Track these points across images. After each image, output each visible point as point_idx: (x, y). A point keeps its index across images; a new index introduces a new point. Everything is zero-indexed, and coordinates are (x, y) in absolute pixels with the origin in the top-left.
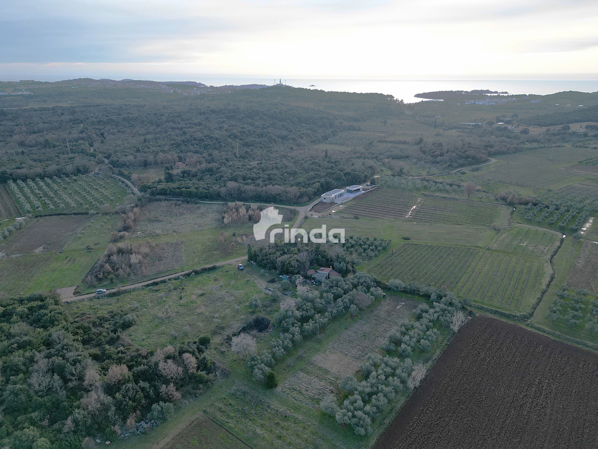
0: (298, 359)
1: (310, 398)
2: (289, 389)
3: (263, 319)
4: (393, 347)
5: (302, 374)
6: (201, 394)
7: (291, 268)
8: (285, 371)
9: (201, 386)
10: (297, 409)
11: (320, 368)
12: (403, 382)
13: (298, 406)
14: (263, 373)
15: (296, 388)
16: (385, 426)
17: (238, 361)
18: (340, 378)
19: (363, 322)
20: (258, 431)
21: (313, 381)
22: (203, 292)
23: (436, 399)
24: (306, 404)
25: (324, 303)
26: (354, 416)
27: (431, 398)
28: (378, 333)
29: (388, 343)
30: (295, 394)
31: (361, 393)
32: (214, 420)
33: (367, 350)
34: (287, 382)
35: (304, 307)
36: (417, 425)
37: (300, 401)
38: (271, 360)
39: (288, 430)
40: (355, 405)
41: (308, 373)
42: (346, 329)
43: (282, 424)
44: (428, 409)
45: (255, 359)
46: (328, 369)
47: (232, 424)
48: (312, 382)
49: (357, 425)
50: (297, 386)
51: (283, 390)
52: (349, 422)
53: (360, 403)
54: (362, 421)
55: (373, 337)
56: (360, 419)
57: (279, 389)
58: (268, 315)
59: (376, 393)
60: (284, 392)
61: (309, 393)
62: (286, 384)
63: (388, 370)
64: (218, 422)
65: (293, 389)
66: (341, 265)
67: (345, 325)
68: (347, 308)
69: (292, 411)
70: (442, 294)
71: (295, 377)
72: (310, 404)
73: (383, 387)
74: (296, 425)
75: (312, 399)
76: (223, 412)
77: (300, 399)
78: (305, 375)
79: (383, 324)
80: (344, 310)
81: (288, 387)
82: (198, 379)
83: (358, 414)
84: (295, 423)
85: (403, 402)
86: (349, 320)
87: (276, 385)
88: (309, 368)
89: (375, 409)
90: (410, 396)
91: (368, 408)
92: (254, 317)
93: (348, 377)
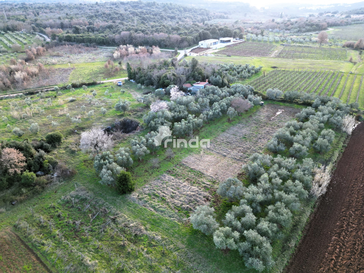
0: (165, 159)
1: (176, 207)
2: (149, 195)
3: (132, 122)
4: (282, 147)
5: (168, 177)
6: (21, 202)
7: (167, 81)
8: (147, 173)
9: (24, 190)
10: (155, 223)
11: (192, 170)
12: (307, 187)
13: (158, 219)
14: (113, 174)
15: (159, 193)
16: (291, 252)
17: (89, 162)
18: (217, 181)
19: (241, 126)
20: (88, 260)
21: (182, 185)
22: (74, 99)
23: (356, 210)
24: (170, 216)
25: (198, 106)
26: (243, 238)
27: (348, 209)
28: (260, 135)
29: (276, 143)
30: (156, 202)
31: (250, 202)
32: (25, 240)
33: (249, 151)
34: (147, 186)
35: (178, 109)
36: (340, 251)
37: (162, 212)
38: (128, 159)
39: (137, 257)
40: (243, 219)
41: (176, 175)
42: (223, 131)
43: (131, 247)
44: (348, 224)
45: (107, 157)
46: (202, 171)
47: (49, 246)
48: (180, 187)
49: (249, 252)
50: (160, 192)
51: (141, 196)
52: (235, 247)
53: (250, 217)
54: (257, 247)
55: (254, 139)
56: (253, 244)
57: (134, 195)
58: (137, 118)
59: (272, 202)
60: (140, 199)
61: (176, 201)
62: (146, 189)
63: (284, 171)
64: (29, 244)
65: (154, 195)
66: (217, 78)
67: (222, 128)
68: (224, 111)
69: (148, 226)
70: (326, 99)
71: (159, 181)
72: (176, 215)
73: (282, 193)
74: (150, 249)
75: (179, 209)
76: (43, 227)
77: (161, 209)
78: (173, 177)
79: (264, 128)
80: (221, 113)
81: (147, 192)
82: (23, 181)
83: (250, 235)
84: (150, 245)
85: (308, 214)
86: (227, 123)
87: (131, 190)
88: (178, 170)
89: (275, 227)
90: (316, 206)
91: (264, 225)
92: (122, 119)
93: (230, 180)
